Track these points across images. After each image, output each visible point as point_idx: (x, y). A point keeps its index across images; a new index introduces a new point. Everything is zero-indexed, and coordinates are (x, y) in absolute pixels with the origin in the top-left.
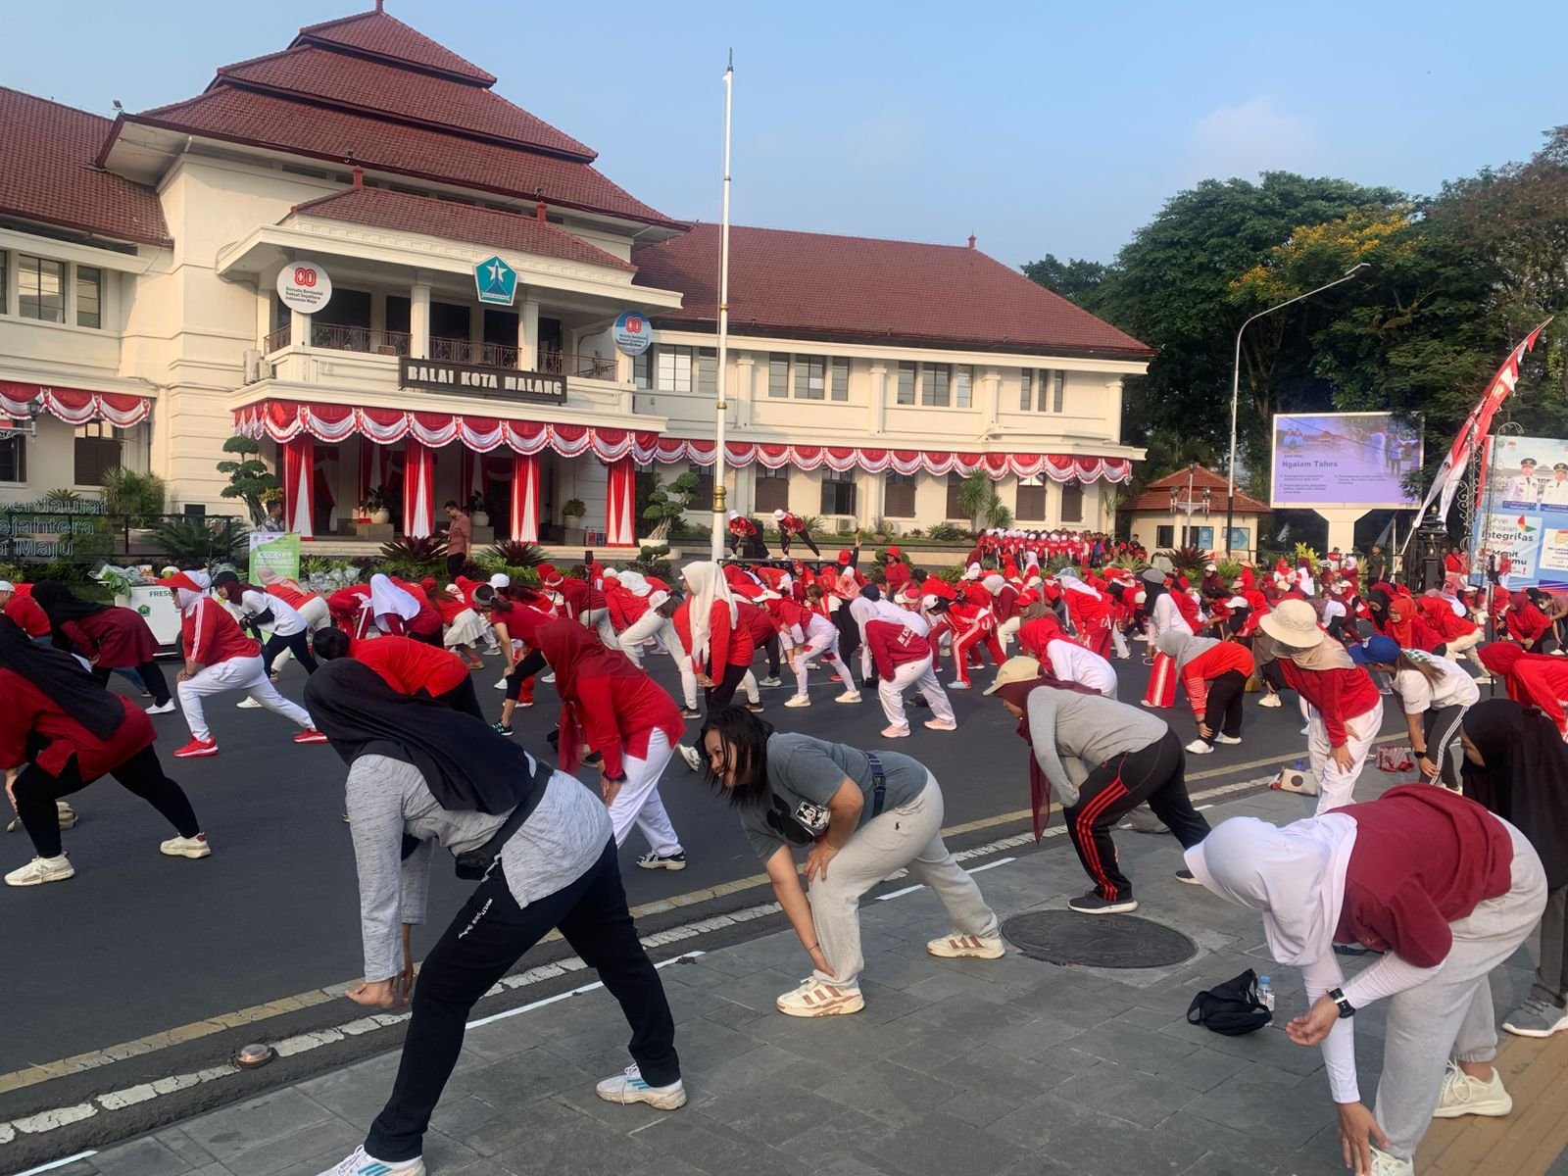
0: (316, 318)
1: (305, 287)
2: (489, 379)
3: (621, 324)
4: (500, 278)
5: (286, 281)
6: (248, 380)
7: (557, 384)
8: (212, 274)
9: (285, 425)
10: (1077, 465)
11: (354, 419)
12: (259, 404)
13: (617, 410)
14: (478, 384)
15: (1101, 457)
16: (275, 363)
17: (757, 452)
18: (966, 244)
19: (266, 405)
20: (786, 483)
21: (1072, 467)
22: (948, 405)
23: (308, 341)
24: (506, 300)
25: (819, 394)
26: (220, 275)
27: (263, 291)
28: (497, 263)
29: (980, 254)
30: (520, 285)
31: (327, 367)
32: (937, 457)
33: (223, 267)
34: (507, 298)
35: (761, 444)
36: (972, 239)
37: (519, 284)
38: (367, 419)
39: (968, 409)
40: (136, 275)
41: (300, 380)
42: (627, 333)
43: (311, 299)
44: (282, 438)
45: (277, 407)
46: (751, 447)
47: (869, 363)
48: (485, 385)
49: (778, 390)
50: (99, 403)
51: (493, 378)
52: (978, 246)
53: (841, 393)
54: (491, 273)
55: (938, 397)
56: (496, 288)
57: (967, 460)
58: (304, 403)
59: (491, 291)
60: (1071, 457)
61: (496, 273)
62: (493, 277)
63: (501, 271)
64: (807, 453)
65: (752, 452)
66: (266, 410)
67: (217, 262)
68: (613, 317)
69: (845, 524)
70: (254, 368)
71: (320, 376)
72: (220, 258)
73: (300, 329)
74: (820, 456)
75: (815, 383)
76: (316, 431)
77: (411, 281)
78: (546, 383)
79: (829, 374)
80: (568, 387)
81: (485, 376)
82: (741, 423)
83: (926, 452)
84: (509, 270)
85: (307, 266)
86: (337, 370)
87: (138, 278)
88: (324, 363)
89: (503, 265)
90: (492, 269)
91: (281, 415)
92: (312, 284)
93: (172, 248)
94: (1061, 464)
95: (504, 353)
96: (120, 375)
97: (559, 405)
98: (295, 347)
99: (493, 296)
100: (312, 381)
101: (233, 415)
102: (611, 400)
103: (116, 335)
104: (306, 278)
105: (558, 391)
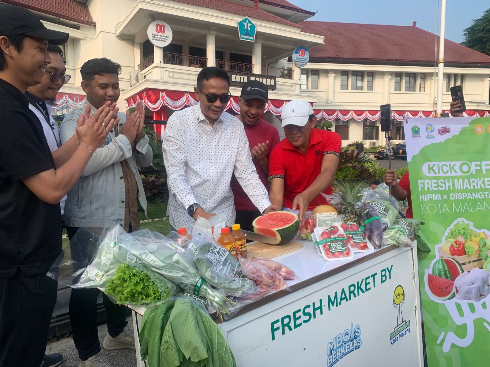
0: (165, 49)
1: (160, 34)
2: (244, 78)
3: (296, 52)
4: (249, 28)
5: (151, 31)
6: (132, 84)
7: (273, 80)
8: (114, 37)
9: (155, 102)
10: (478, 114)
11: (186, 98)
12: (140, 94)
13: (294, 93)
14: (239, 81)
15: (486, 111)
16: (146, 74)
17: (338, 113)
18: (412, 25)
19: (145, 93)
20: (348, 127)
21: (475, 115)
22: (415, 91)
23: (162, 61)
24: (251, 39)
25: (362, 88)
26: (117, 37)
27: (137, 44)
28: (247, 21)
29: (418, 29)
30: (258, 32)
31: (171, 74)
32: (414, 113)
33: (118, 32)
34: (252, 38)
35: (340, 110)
36: (415, 23)
37: (256, 31)
38: (191, 98)
39: (424, 93)
40: (80, 39)
41: (159, 79)
42: (299, 57)
43: (163, 39)
44: (154, 109)
45: (150, 93)
46: (335, 112)
47: (383, 74)
48: (242, 81)
49: (344, 87)
50: (66, 99)
51: (246, 78)
52: (417, 26)
53: (370, 87)
54: (245, 26)
55: (411, 88)
56: (247, 33)
57: (426, 114)
58: (163, 91)
59: (245, 35)
60: (475, 111)
61: (247, 26)
62: (246, 28)
63: (249, 25)
64: (359, 113)
65: (335, 114)
66: (145, 95)
67: (116, 32)
68: (293, 50)
69: (374, 144)
70: (136, 78)
71: (168, 78)
72: (117, 28)
73: (158, 55)
74: (364, 115)
75: (359, 84)
76: (168, 105)
77: (207, 32)
78: (267, 80)
79: (366, 80)
80: (277, 83)
81: (242, 77)
82: (330, 102)
83: (409, 111)
84: (252, 24)
85: (161, 23)
86: (176, 75)
87: (81, 41)
88: (170, 72)
89: (250, 22)
90: (245, 24)
91: (153, 97)
92: (164, 32)
93: (95, 26)
94: (471, 113)
95: (247, 67)
96: (75, 86)
97: (273, 91)
98: (157, 64)
99: (246, 37)
100: (165, 79)
101: (127, 102)
102: (291, 89)
103: (73, 68)
104: (161, 29)
105: (273, 84)
